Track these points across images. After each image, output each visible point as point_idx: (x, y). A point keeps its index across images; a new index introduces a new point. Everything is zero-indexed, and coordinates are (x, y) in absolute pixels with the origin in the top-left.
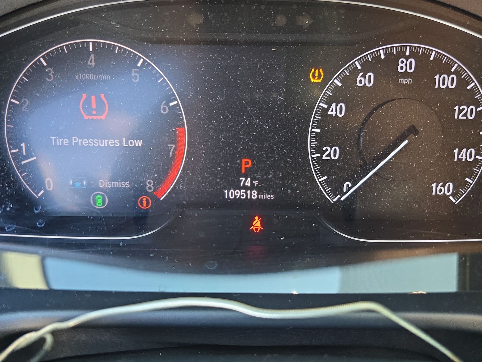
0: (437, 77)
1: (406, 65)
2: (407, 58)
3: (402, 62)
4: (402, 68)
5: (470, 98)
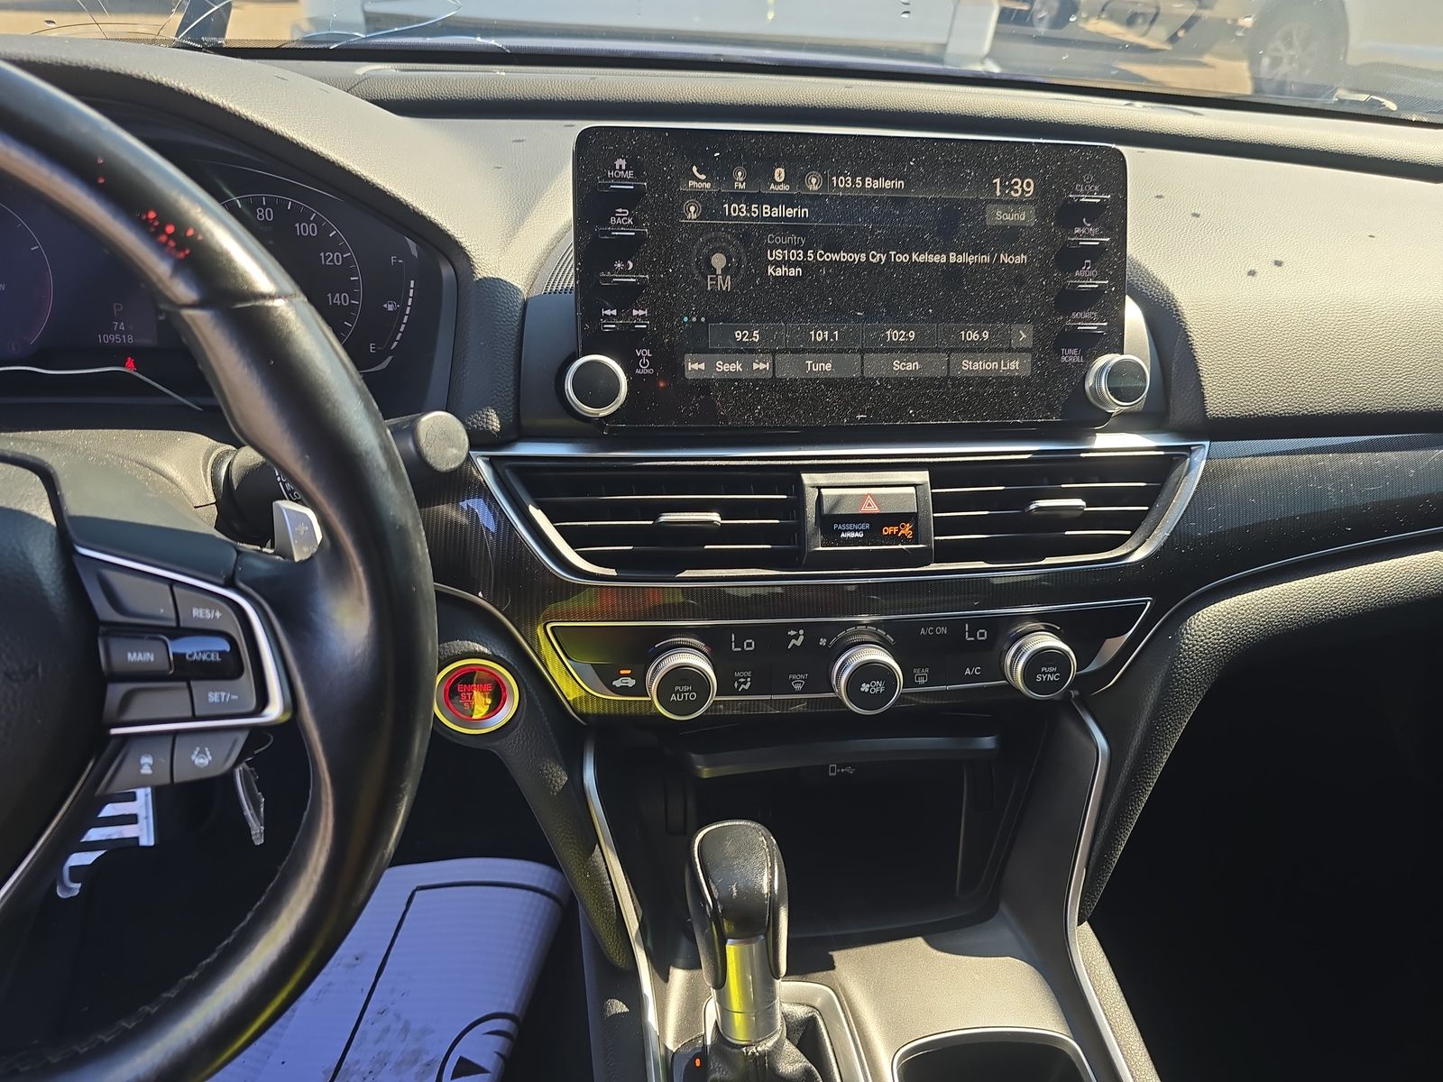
0: (297, 225)
1: (264, 214)
2: (264, 208)
3: (261, 211)
4: (261, 217)
5: (334, 245)
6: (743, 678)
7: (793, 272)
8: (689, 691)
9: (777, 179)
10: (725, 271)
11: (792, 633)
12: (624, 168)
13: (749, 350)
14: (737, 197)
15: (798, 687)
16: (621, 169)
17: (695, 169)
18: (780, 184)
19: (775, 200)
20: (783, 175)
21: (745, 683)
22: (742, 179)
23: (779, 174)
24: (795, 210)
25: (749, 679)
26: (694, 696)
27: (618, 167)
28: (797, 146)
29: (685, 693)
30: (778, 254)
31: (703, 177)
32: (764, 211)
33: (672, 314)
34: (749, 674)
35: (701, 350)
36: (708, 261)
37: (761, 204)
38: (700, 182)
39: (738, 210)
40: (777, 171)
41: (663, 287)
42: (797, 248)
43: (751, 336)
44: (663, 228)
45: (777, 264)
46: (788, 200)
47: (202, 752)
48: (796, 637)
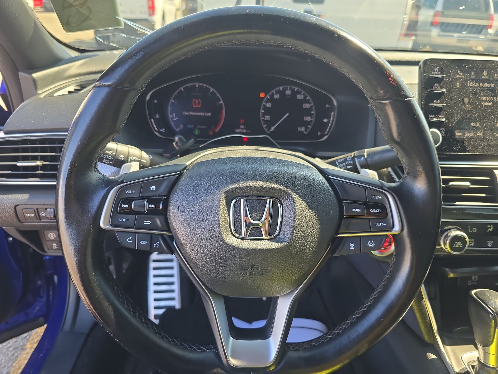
3: (287, 92)
5: (308, 102)
6: (471, 241)
7: (490, 104)
8: (460, 244)
9: (484, 75)
10: (469, 103)
11: (489, 226)
12: (437, 71)
13: (476, 129)
14: (473, 80)
15: (490, 246)
16: (436, 72)
17: (459, 71)
18: (485, 76)
19: (483, 81)
20: (486, 74)
21: (472, 243)
22: (473, 75)
23: (485, 73)
24: (490, 84)
25: (473, 242)
26: (461, 246)
27: (435, 71)
28: (491, 64)
29: (459, 244)
30: (484, 99)
31: (461, 74)
32: (480, 85)
33: (452, 117)
34: (473, 240)
35: (461, 129)
36: (463, 100)
37: (479, 82)
38: (460, 75)
39: (472, 84)
40: (484, 72)
41: (449, 108)
42: (491, 96)
43: (476, 125)
44: (450, 90)
45: (485, 102)
46: (489, 81)
47: (371, 243)
48: (490, 228)
